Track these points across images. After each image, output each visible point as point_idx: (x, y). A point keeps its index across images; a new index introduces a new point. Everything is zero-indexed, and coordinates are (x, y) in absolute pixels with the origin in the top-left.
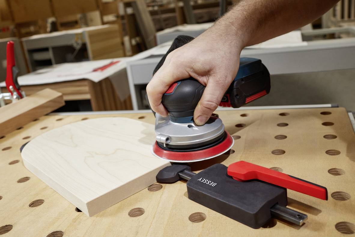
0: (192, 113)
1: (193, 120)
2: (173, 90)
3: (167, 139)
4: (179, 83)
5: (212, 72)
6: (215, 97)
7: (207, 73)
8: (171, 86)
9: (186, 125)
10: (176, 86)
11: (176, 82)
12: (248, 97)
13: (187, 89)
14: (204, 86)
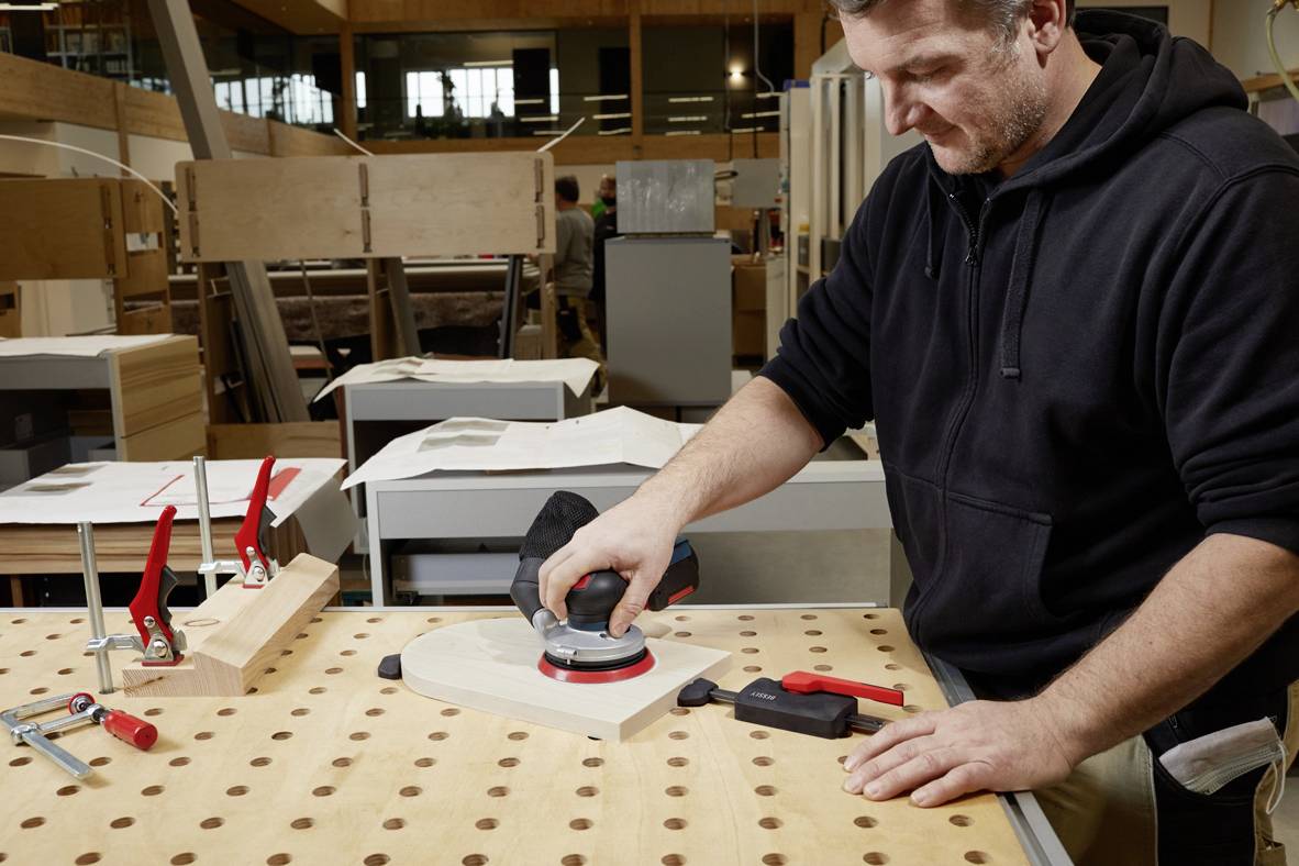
0: (608, 618)
1: (607, 628)
2: (585, 585)
3: (575, 653)
4: (594, 575)
5: (640, 566)
6: (642, 599)
7: (634, 567)
8: (582, 579)
9: (598, 634)
10: (589, 579)
11: (590, 574)
12: (671, 595)
13: (603, 584)
14: (627, 582)
